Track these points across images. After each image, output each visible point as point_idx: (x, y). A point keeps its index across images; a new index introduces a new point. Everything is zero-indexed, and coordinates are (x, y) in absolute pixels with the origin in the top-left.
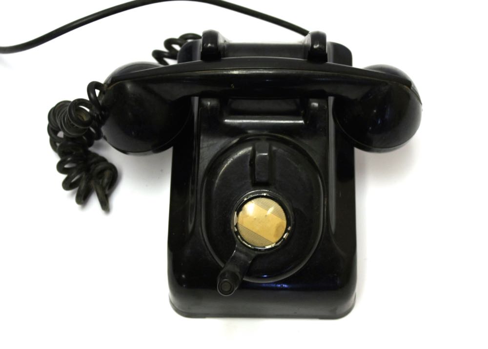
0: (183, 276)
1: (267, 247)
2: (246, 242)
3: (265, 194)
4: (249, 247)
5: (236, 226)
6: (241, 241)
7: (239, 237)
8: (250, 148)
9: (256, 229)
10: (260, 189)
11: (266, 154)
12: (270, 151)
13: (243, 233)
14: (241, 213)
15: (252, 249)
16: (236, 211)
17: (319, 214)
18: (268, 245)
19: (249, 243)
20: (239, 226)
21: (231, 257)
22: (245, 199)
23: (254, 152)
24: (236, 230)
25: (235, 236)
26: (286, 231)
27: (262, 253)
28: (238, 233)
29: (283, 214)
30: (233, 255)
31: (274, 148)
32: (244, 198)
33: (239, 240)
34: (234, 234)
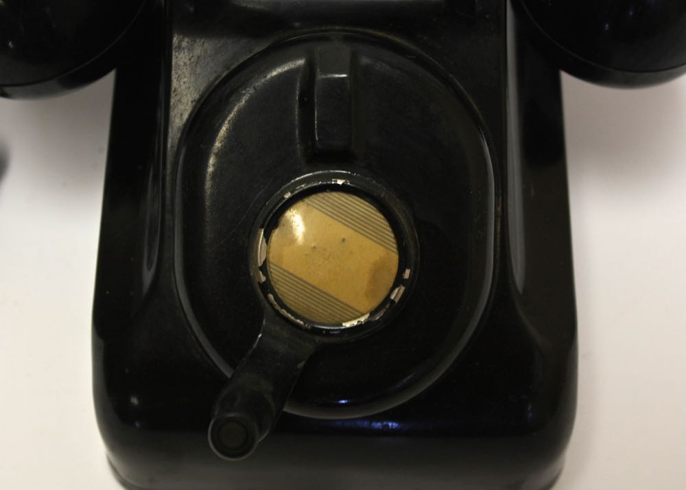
0: (135, 401)
1: (347, 325)
2: (289, 310)
3: (340, 182)
4: (298, 326)
5: (264, 268)
6: (278, 307)
7: (271, 296)
8: (301, 62)
9: (317, 275)
10: (329, 170)
11: (344, 76)
12: (354, 68)
13: (283, 288)
14: (276, 235)
15: (306, 330)
16: (262, 227)
17: (485, 238)
18: (348, 320)
19: (300, 312)
20: (272, 269)
21: (250, 352)
22: (288, 196)
23: (310, 68)
24: (263, 279)
25: (261, 296)
26: (398, 281)
27: (333, 340)
28: (267, 287)
29: (389, 235)
30: (255, 346)
31: (365, 61)
32: (285, 192)
33: (271, 305)
34: (259, 290)
